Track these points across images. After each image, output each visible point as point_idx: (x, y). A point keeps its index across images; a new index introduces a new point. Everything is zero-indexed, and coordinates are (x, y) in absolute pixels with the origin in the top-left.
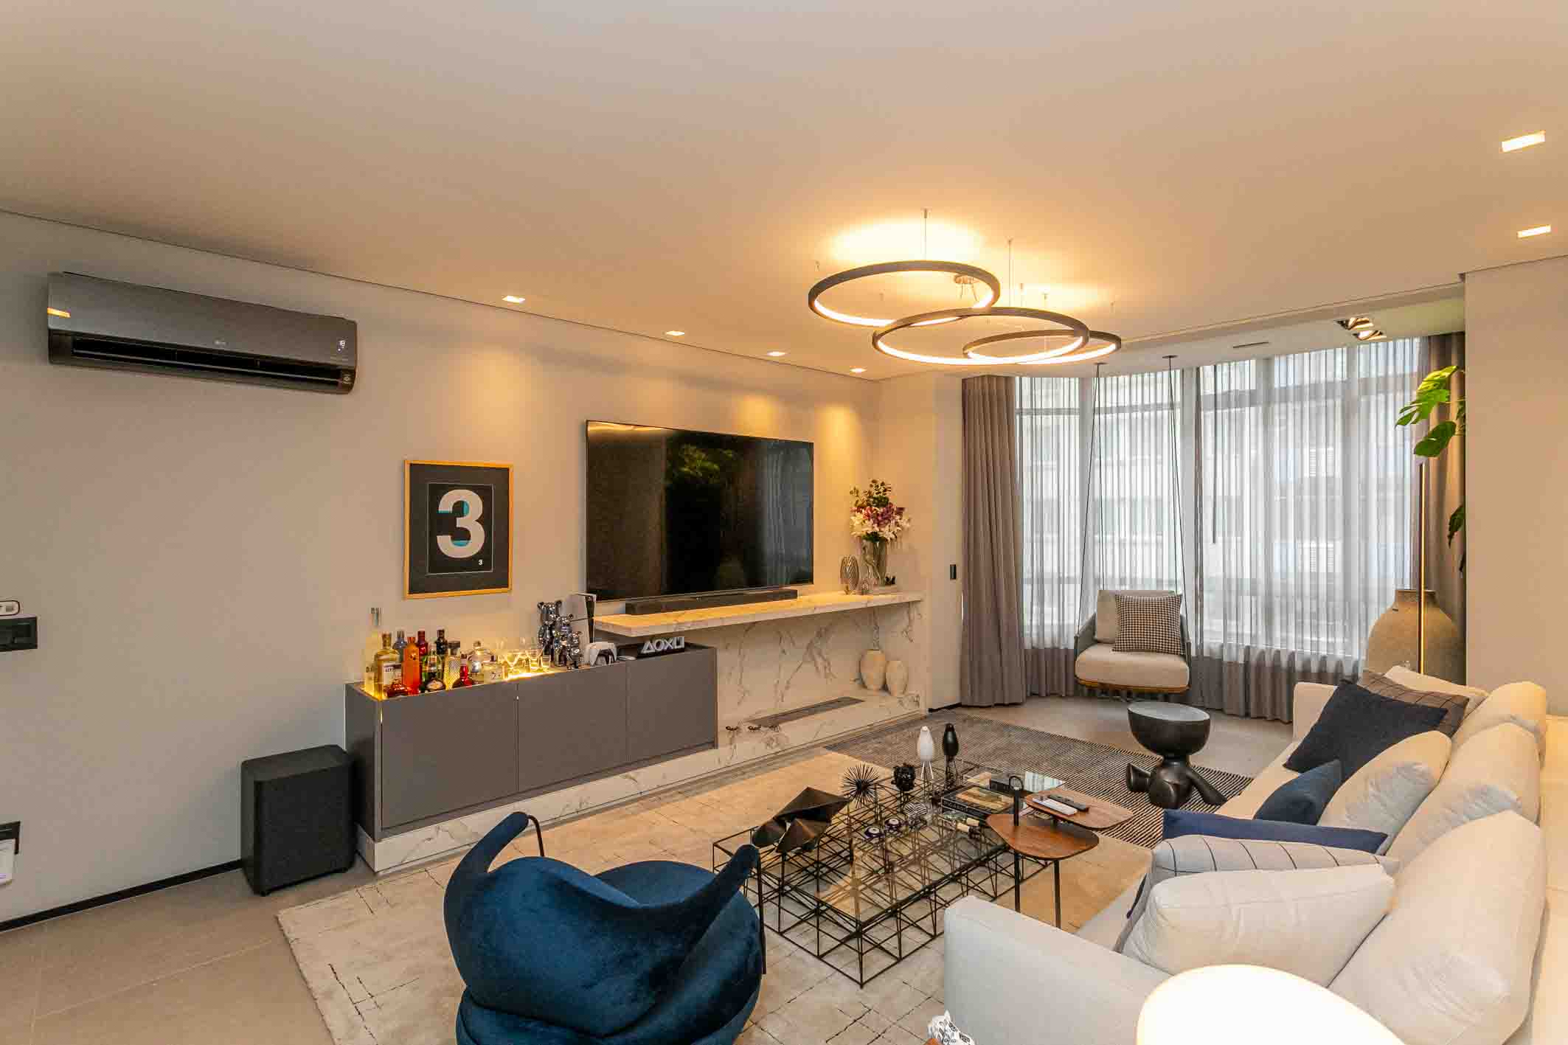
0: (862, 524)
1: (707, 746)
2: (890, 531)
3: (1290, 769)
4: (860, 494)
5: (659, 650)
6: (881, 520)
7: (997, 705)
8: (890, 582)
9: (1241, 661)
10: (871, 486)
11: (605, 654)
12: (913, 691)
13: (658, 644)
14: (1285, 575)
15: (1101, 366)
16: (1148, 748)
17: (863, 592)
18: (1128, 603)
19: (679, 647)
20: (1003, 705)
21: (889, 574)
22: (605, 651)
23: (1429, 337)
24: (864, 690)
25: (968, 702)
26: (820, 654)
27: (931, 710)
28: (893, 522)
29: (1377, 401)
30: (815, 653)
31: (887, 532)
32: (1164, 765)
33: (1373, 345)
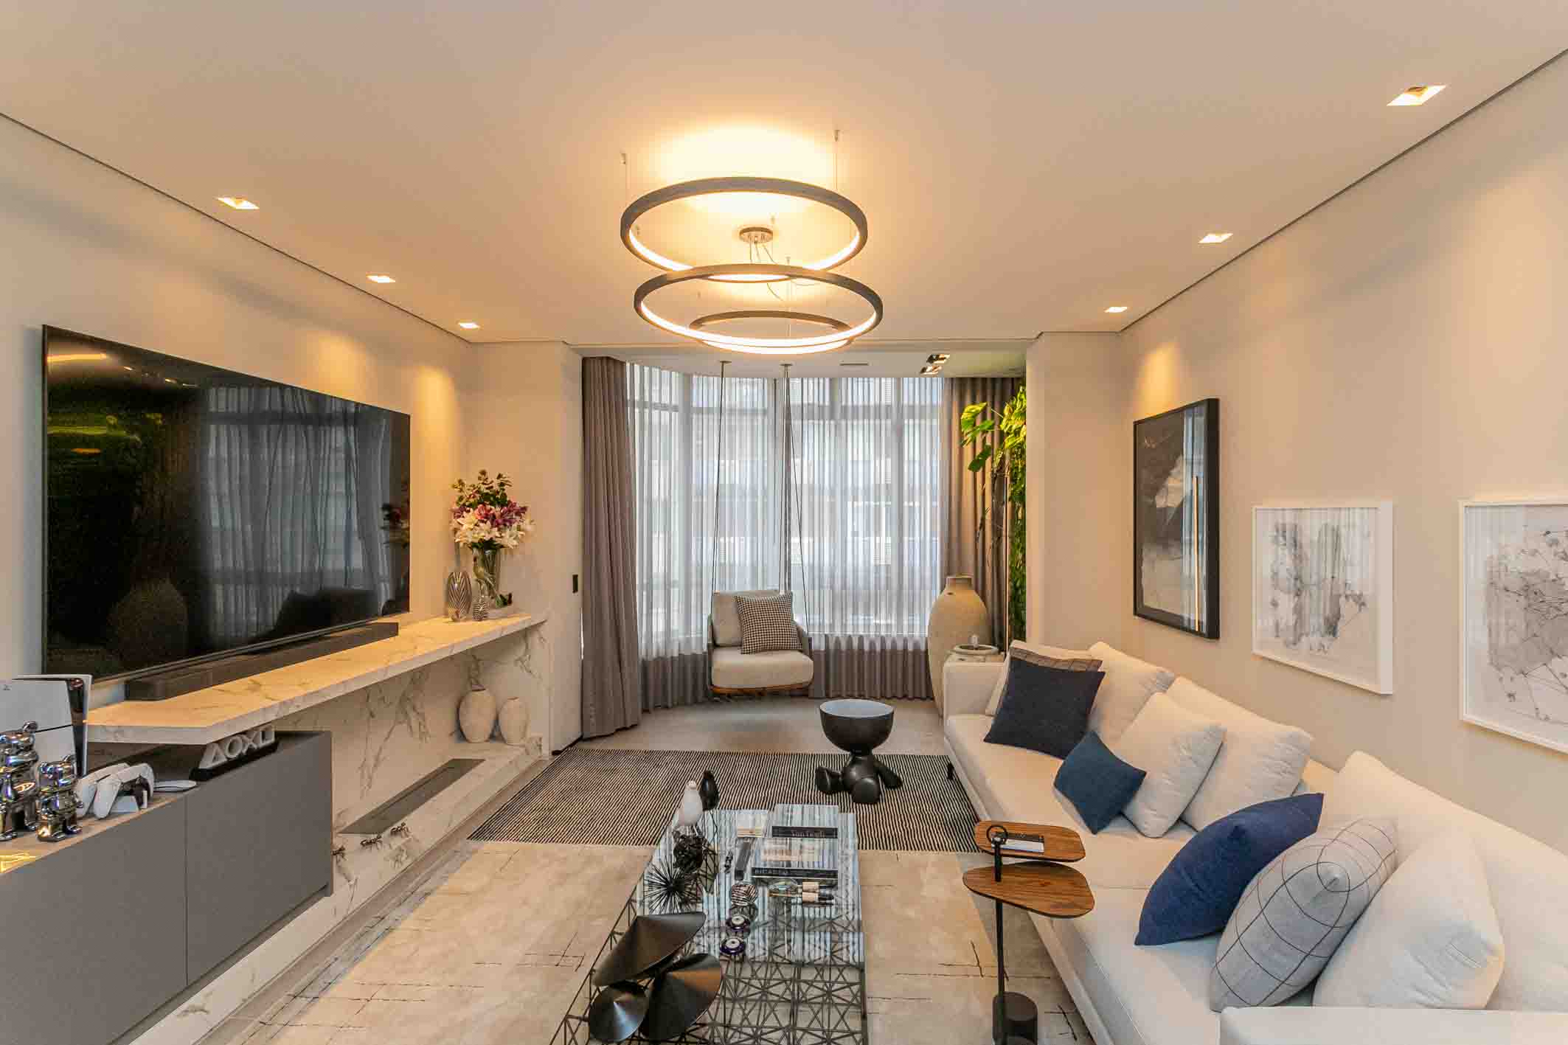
0: (472, 527)
1: (318, 896)
2: (511, 536)
3: (996, 742)
4: (466, 488)
5: (234, 756)
6: (501, 523)
7: (618, 730)
8: (507, 601)
9: (823, 649)
10: (479, 478)
11: (133, 789)
12: (531, 733)
13: (231, 749)
14: (855, 571)
15: (725, 365)
16: (841, 747)
17: (481, 617)
18: (751, 605)
19: (268, 742)
20: (625, 729)
21: (504, 590)
22: (132, 783)
23: (952, 379)
24: (464, 745)
25: (593, 732)
26: (414, 709)
27: (555, 753)
28: (515, 525)
29: (931, 426)
30: (408, 708)
31: (508, 538)
32: (854, 762)
33: (928, 379)
